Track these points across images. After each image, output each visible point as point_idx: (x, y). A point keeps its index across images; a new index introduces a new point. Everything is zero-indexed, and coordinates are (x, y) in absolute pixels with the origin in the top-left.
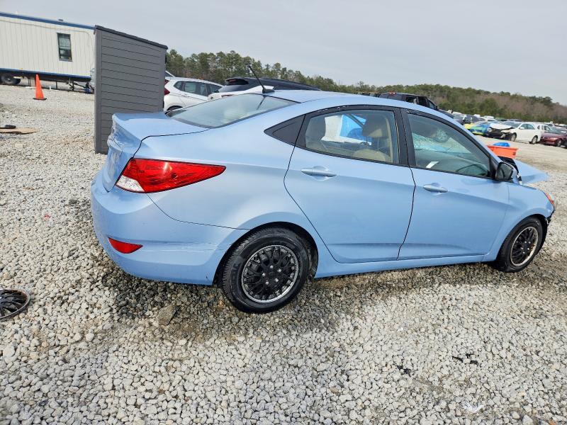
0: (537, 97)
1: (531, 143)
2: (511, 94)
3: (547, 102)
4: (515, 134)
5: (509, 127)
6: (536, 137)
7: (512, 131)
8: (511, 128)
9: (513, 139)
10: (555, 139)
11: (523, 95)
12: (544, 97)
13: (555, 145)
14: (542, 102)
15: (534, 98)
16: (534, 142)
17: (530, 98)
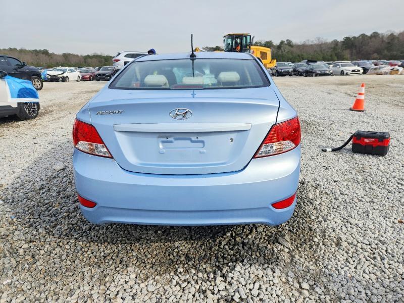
0: (38, 49)
1: (77, 81)
2: (18, 49)
3: (45, 52)
4: (67, 77)
5: (62, 72)
6: (79, 76)
7: (65, 75)
8: (63, 73)
9: (67, 80)
10: (88, 76)
11: (27, 49)
12: (42, 49)
13: (90, 80)
14: (43, 54)
15: (35, 51)
16: (79, 80)
17: (34, 51)
